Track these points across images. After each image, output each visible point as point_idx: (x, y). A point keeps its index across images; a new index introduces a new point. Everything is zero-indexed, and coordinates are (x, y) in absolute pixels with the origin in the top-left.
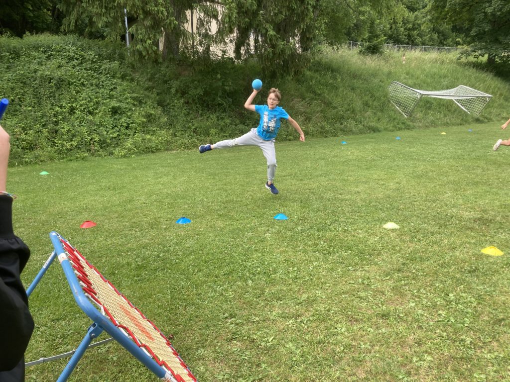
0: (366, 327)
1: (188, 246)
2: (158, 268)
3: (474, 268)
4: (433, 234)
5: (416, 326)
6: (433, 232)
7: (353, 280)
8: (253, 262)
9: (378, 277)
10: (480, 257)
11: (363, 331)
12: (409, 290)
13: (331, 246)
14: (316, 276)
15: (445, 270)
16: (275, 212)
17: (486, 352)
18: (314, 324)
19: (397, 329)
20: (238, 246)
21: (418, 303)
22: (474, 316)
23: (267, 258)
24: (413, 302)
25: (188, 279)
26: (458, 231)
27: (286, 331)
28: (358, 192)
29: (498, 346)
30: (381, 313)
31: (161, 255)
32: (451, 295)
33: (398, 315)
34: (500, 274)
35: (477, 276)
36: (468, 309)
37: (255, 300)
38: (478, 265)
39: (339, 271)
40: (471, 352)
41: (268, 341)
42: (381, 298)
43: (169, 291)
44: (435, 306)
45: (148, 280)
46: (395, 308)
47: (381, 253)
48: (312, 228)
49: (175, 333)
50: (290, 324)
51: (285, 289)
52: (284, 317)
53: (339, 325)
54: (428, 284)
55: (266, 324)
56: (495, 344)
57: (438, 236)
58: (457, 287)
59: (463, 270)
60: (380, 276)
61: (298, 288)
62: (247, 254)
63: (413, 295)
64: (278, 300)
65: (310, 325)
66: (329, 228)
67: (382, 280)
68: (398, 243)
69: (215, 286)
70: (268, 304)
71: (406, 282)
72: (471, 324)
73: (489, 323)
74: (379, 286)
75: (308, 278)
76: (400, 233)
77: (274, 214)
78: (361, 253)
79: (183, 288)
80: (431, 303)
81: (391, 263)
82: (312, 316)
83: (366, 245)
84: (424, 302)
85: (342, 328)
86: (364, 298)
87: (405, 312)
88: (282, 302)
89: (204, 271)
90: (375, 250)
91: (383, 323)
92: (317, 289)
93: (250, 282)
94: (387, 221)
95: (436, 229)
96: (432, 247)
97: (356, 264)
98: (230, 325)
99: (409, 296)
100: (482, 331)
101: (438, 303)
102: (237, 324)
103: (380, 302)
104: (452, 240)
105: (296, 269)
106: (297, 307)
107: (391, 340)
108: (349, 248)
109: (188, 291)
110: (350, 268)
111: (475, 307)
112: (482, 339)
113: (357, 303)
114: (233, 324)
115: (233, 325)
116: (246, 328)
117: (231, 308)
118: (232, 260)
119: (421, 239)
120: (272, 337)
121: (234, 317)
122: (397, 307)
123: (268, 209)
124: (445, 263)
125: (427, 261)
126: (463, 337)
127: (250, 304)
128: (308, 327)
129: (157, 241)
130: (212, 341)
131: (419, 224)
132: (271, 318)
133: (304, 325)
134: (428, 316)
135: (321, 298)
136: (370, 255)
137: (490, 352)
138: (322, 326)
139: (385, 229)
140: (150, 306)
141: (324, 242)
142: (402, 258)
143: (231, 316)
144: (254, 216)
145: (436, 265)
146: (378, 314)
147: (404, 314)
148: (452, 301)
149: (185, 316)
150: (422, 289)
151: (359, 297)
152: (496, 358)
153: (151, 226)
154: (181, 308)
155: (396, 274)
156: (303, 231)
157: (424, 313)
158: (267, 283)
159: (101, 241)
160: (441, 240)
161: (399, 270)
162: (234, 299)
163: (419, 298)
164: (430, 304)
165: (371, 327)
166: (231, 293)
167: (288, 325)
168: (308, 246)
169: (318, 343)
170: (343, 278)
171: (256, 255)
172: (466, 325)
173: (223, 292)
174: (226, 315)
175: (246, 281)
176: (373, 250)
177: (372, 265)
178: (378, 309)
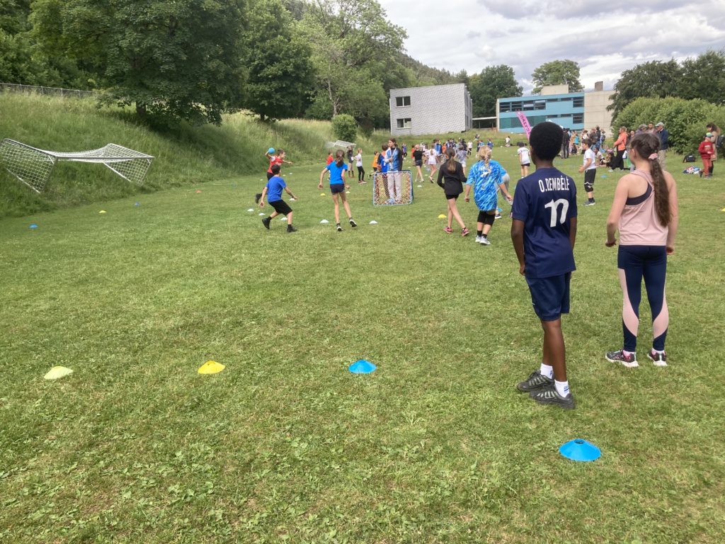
3: (196, 400)
4: (127, 366)
5: (141, 530)
6: (128, 364)
7: (12, 495)
9: (56, 472)
10: (199, 381)
12: (115, 473)
15: (160, 418)
17: (245, 520)
21: (134, 489)
22: (216, 473)
24: (127, 491)
26: (161, 352)
29: (256, 504)
30: (79, 534)
32: (179, 454)
33: (109, 526)
34: (229, 397)
35: (204, 410)
36: (207, 465)
38: (200, 394)
40: (227, 531)
42: (73, 508)
44: (160, 481)
46: (101, 515)
47: (52, 426)
54: (142, 449)
56: (252, 502)
57: (136, 368)
58: (182, 437)
59: (183, 409)
60: (59, 468)
63: (124, 478)
67: (65, 473)
68: (77, 399)
71: (108, 460)
72: (216, 487)
73: (237, 473)
74: (63, 487)
76: (76, 381)
80: (155, 479)
83: (22, 421)
84: (144, 483)
86: (42, 521)
87: (118, 516)
90: (39, 425)
94: (49, 367)
95: (130, 357)
96: (132, 387)
97: (11, 463)
99: (118, 483)
100: (231, 492)
101: (165, 475)
103: (71, 516)
104: (157, 369)
111: (214, 458)
112: (235, 503)
119: (112, 380)
122: (103, 511)
124: (157, 406)
125: (131, 412)
126: (212, 513)
131: (102, 358)
134: (155, 503)
136: (34, 436)
137: (249, 518)
139: (48, 381)
142: (90, 421)
145: (145, 415)
146: (74, 539)
147: (118, 519)
148: (182, 463)
150: (136, 462)
151: (32, 524)
152: (259, 523)
155: (87, 454)
157: (149, 501)
160: (141, 372)
161: (91, 445)
163: (135, 479)
164: (154, 481)
172: (210, 492)
176: (36, 426)
177: (41, 453)
178: (72, 531)
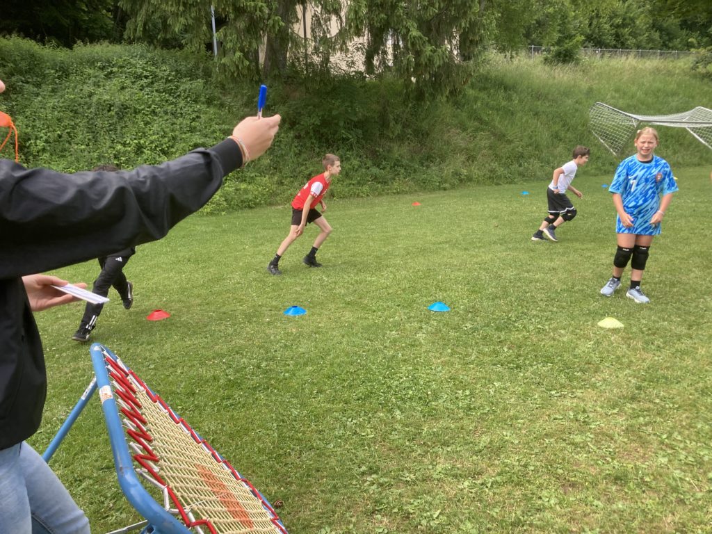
0: (591, 499)
1: (301, 350)
2: (259, 386)
4: (679, 338)
5: (674, 499)
6: (680, 335)
7: (560, 413)
8: (402, 380)
9: (599, 409)
11: (586, 505)
12: (654, 434)
13: (520, 355)
14: (501, 406)
16: (429, 299)
18: (504, 490)
19: (643, 503)
20: (376, 352)
21: (672, 457)
23: (422, 375)
24: (664, 456)
25: (304, 405)
27: (459, 501)
28: (554, 269)
30: (613, 472)
31: (263, 365)
33: (642, 479)
37: (407, 443)
39: (536, 397)
41: (431, 518)
42: (609, 447)
43: (275, 425)
44: (700, 463)
45: (243, 407)
46: (635, 466)
47: (600, 368)
48: (488, 325)
49: (286, 498)
50: (465, 488)
51: (453, 426)
52: (455, 476)
53: (545, 493)
54: (684, 423)
55: (427, 486)
57: (689, 342)
60: (602, 407)
61: (474, 424)
62: (391, 366)
63: (662, 443)
64: (443, 444)
65: (497, 491)
66: (515, 327)
67: (606, 414)
68: (625, 352)
69: (344, 419)
70: (428, 451)
71: (647, 419)
74: (603, 425)
75: (488, 409)
76: (626, 335)
77: (429, 301)
78: (567, 368)
79: (295, 421)
80: (694, 458)
81: (619, 386)
82: (499, 474)
83: (575, 355)
84: (682, 457)
85: (550, 498)
86: (581, 445)
88: (449, 449)
89: (328, 392)
90: (590, 364)
91: (617, 491)
92: (503, 428)
93: (398, 412)
94: (603, 316)
95: (683, 330)
96: (682, 359)
97: (563, 386)
98: (369, 485)
99: (655, 445)
102: (381, 485)
103: (608, 453)
105: (467, 392)
106: (475, 457)
107: (635, 524)
108: (548, 359)
109: (304, 425)
110: (553, 392)
113: (571, 453)
114: (374, 483)
115: (374, 487)
116: (396, 491)
117: (371, 456)
118: (369, 375)
119: (662, 345)
120: (439, 511)
121: (376, 472)
122: (638, 463)
123: (418, 295)
124: (707, 388)
125: (677, 383)
127: (399, 450)
128: (494, 494)
129: (256, 342)
130: (344, 514)
131: (654, 322)
132: (435, 476)
133: (487, 490)
134: (692, 481)
135: (512, 443)
136: (583, 371)
138: (517, 493)
139: (601, 328)
140: (246, 450)
141: (509, 348)
142: (634, 377)
143: (372, 471)
144: (398, 306)
145: (693, 391)
146: (607, 475)
147: (652, 478)
149: (300, 468)
150: (676, 433)
151: (573, 444)
153: (249, 318)
154: (293, 453)
155: (629, 405)
156: (474, 330)
157: (685, 476)
158: (424, 416)
159: (176, 341)
160: (694, 348)
161: (633, 399)
162: (374, 440)
163: (674, 449)
164: (693, 460)
165: (599, 499)
166: (369, 430)
167: (462, 490)
168: (484, 354)
169: (514, 525)
170: (544, 410)
171: (404, 368)
173: (358, 430)
174: (364, 468)
175: (390, 411)
176: (586, 363)
177: (588, 388)
178: (606, 466)
